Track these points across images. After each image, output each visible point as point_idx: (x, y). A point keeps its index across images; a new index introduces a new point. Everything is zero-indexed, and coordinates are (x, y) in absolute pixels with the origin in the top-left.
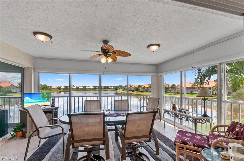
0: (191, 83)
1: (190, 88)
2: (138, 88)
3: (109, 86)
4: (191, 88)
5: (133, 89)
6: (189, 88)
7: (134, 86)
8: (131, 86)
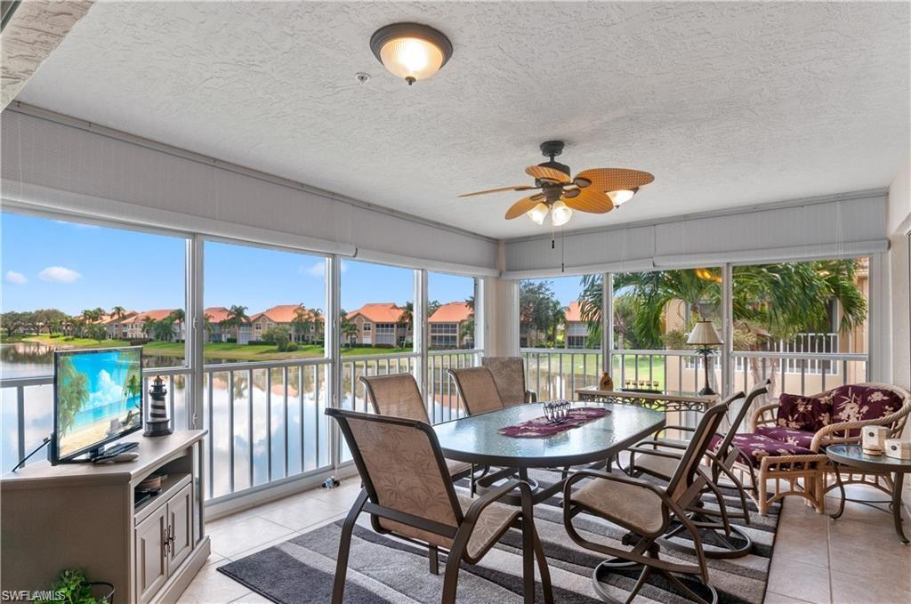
0: (399, 306)
1: (395, 326)
2: (169, 323)
4: (398, 327)
6: (392, 326)
7: (142, 317)
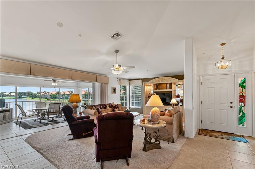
2: (56, 95)
3: (6, 93)
5: (49, 97)
7: (50, 93)
8: (46, 93)
